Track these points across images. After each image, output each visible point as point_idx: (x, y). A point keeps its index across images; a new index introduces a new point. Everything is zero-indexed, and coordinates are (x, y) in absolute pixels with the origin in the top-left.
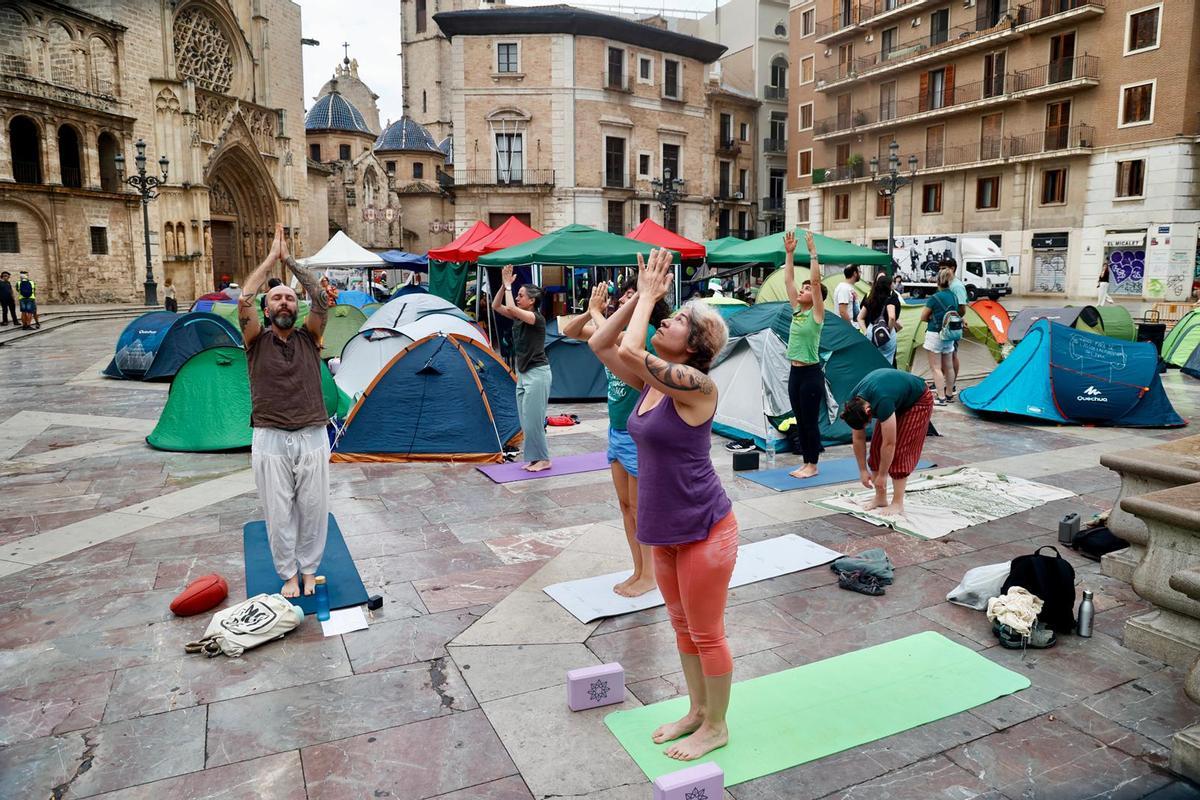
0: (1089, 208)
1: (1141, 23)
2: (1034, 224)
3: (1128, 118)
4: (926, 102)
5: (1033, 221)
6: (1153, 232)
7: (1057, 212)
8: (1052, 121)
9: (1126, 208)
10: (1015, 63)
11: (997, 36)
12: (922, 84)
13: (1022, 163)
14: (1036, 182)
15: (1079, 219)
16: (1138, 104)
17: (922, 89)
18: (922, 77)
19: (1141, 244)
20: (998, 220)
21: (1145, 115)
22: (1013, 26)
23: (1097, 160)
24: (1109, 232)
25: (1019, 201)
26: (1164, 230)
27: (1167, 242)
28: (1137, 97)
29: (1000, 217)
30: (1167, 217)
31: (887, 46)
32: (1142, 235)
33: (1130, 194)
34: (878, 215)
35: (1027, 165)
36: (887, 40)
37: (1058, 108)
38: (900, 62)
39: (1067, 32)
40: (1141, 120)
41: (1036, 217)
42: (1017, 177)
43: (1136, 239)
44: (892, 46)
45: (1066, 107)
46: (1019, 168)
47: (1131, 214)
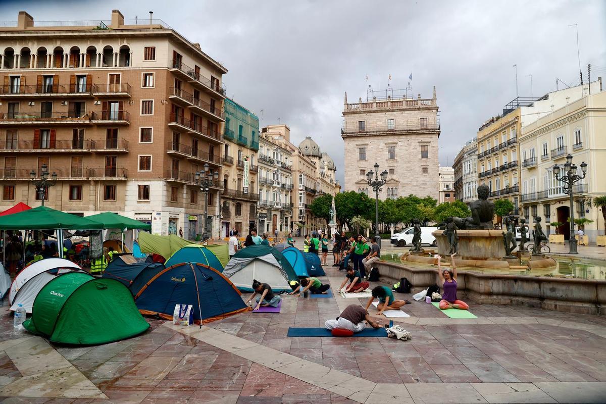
0: (127, 203)
1: (145, 132)
2: (100, 209)
3: (141, 168)
4: (38, 143)
5: (100, 207)
6: (154, 215)
7: (112, 204)
8: (108, 164)
9: (143, 204)
10: (88, 136)
11: (82, 122)
12: (35, 135)
13: (94, 181)
14: (101, 190)
15: (122, 207)
16: (145, 163)
17: (35, 137)
18: (36, 131)
19: (150, 219)
20: (81, 206)
21: (148, 168)
22: (90, 120)
23: (129, 183)
24: (136, 214)
25: (92, 198)
26: (158, 214)
27: (160, 219)
28: (145, 161)
29: (83, 205)
30: (159, 209)
31: (11, 111)
32: (150, 215)
33: (144, 199)
34: (4, 199)
35: (96, 182)
36: (12, 107)
37: (111, 159)
38: (23, 121)
39: (114, 128)
40: (147, 169)
41: (102, 206)
42: (91, 186)
43: (147, 217)
44: (15, 111)
45: (114, 159)
46: (92, 183)
47: (144, 207)
